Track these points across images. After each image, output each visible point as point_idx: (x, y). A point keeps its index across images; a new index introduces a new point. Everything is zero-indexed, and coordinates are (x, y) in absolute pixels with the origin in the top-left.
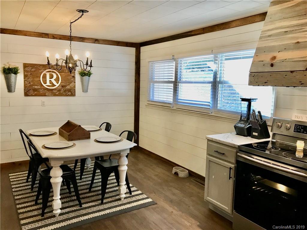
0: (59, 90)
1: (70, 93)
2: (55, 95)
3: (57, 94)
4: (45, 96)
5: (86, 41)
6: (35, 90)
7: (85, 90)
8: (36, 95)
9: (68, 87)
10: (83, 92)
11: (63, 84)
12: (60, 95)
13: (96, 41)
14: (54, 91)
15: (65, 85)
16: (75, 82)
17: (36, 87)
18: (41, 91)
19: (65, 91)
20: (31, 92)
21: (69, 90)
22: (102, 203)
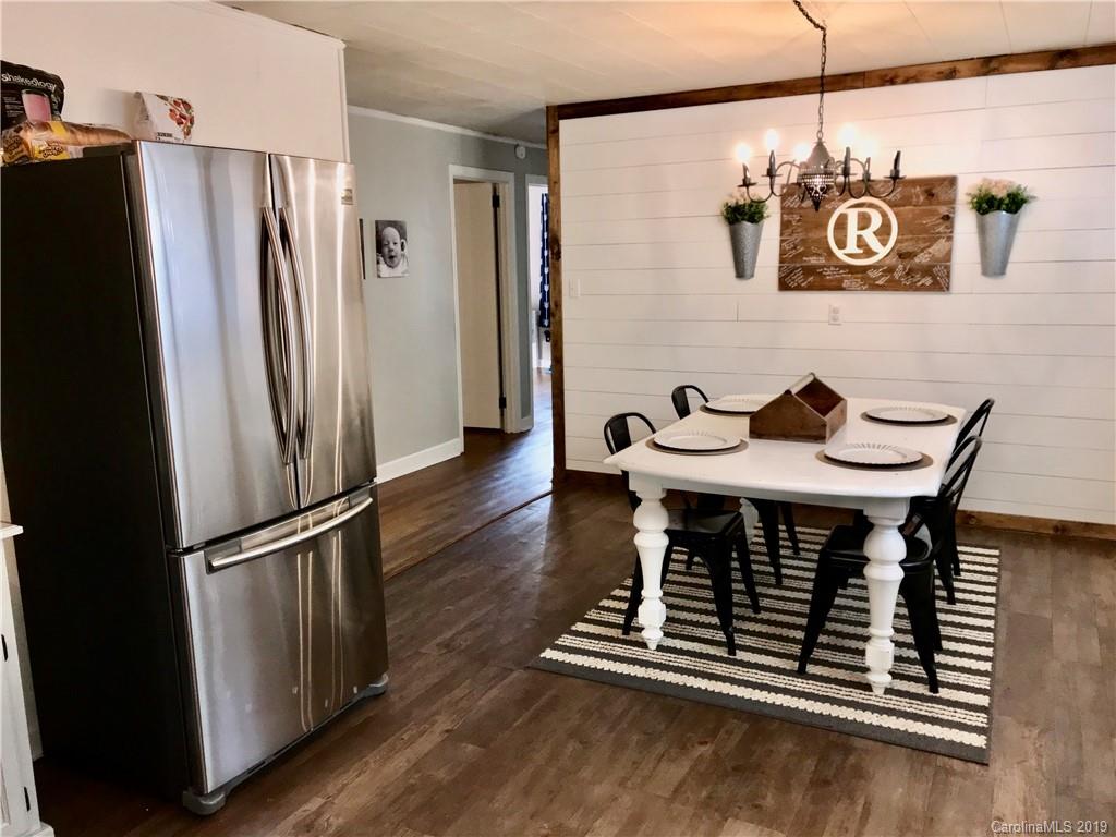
0: (891, 270)
1: (928, 281)
2: (874, 287)
3: (880, 282)
4: (842, 289)
6: (810, 271)
7: (994, 264)
8: (810, 288)
9: (922, 259)
10: (984, 278)
11: (907, 247)
12: (893, 286)
14: (872, 274)
15: (910, 249)
16: (950, 239)
17: (813, 261)
18: (829, 274)
19: (910, 273)
20: (799, 277)
21: (927, 271)
22: (801, 673)
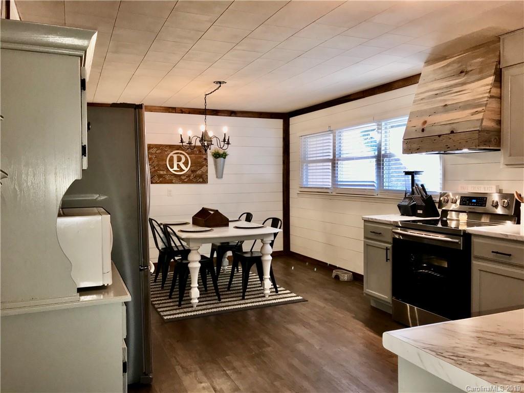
0: (189, 176)
1: (201, 180)
2: (183, 182)
3: (186, 180)
4: (173, 183)
5: (219, 114)
6: (160, 176)
7: (219, 175)
8: (161, 183)
9: (199, 172)
10: (217, 179)
11: (193, 168)
12: (190, 181)
13: (232, 113)
14: (183, 178)
15: (195, 169)
16: (207, 166)
17: (162, 172)
18: (167, 177)
19: (195, 177)
20: (156, 178)
21: (201, 176)
22: (243, 299)
